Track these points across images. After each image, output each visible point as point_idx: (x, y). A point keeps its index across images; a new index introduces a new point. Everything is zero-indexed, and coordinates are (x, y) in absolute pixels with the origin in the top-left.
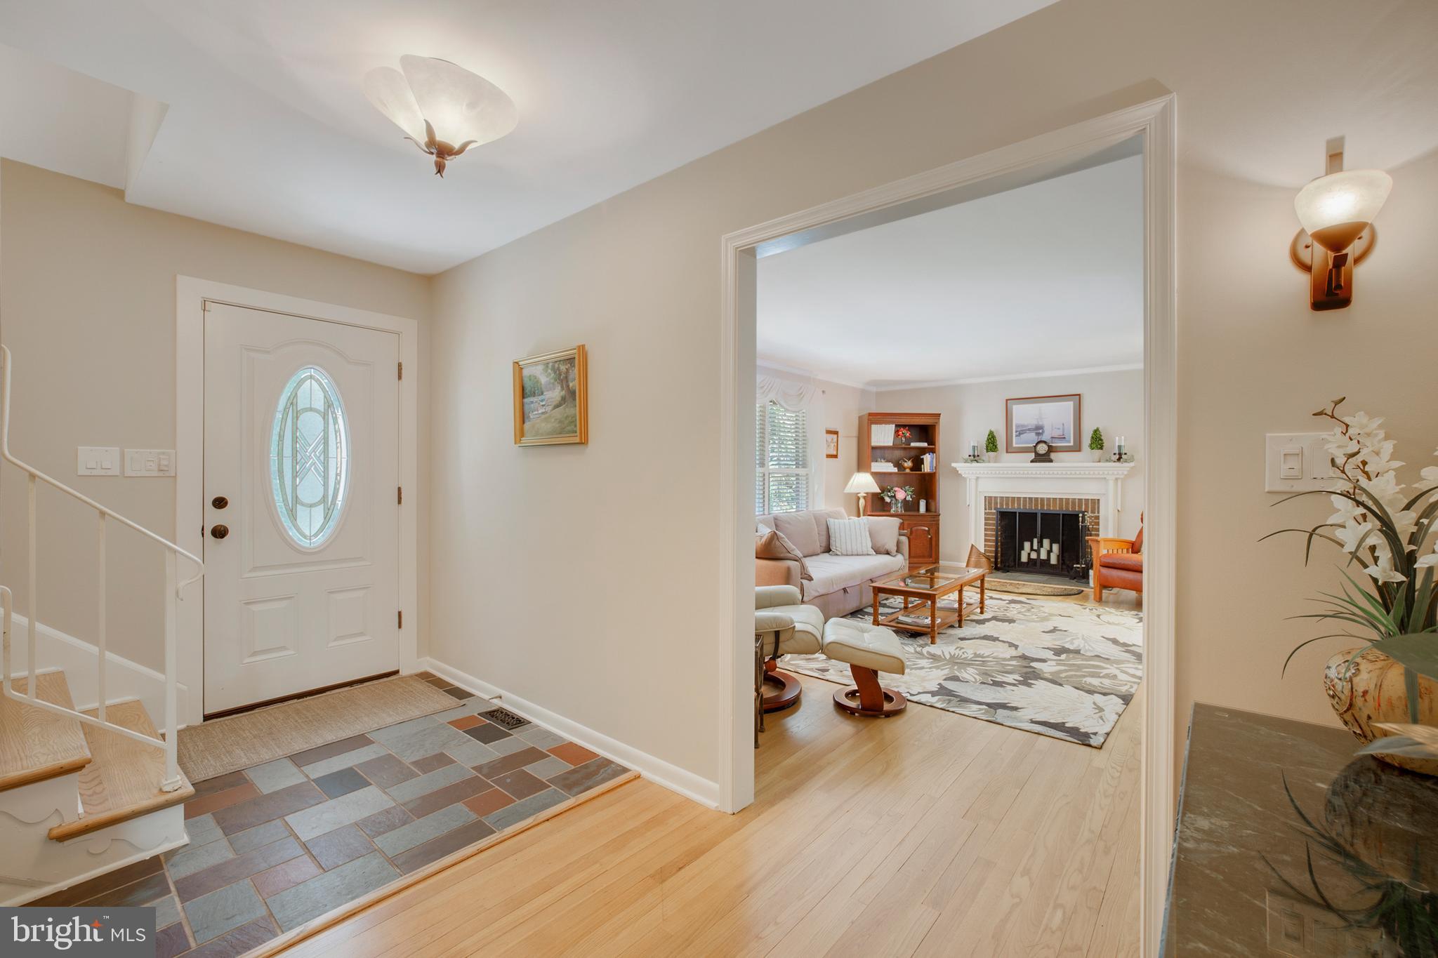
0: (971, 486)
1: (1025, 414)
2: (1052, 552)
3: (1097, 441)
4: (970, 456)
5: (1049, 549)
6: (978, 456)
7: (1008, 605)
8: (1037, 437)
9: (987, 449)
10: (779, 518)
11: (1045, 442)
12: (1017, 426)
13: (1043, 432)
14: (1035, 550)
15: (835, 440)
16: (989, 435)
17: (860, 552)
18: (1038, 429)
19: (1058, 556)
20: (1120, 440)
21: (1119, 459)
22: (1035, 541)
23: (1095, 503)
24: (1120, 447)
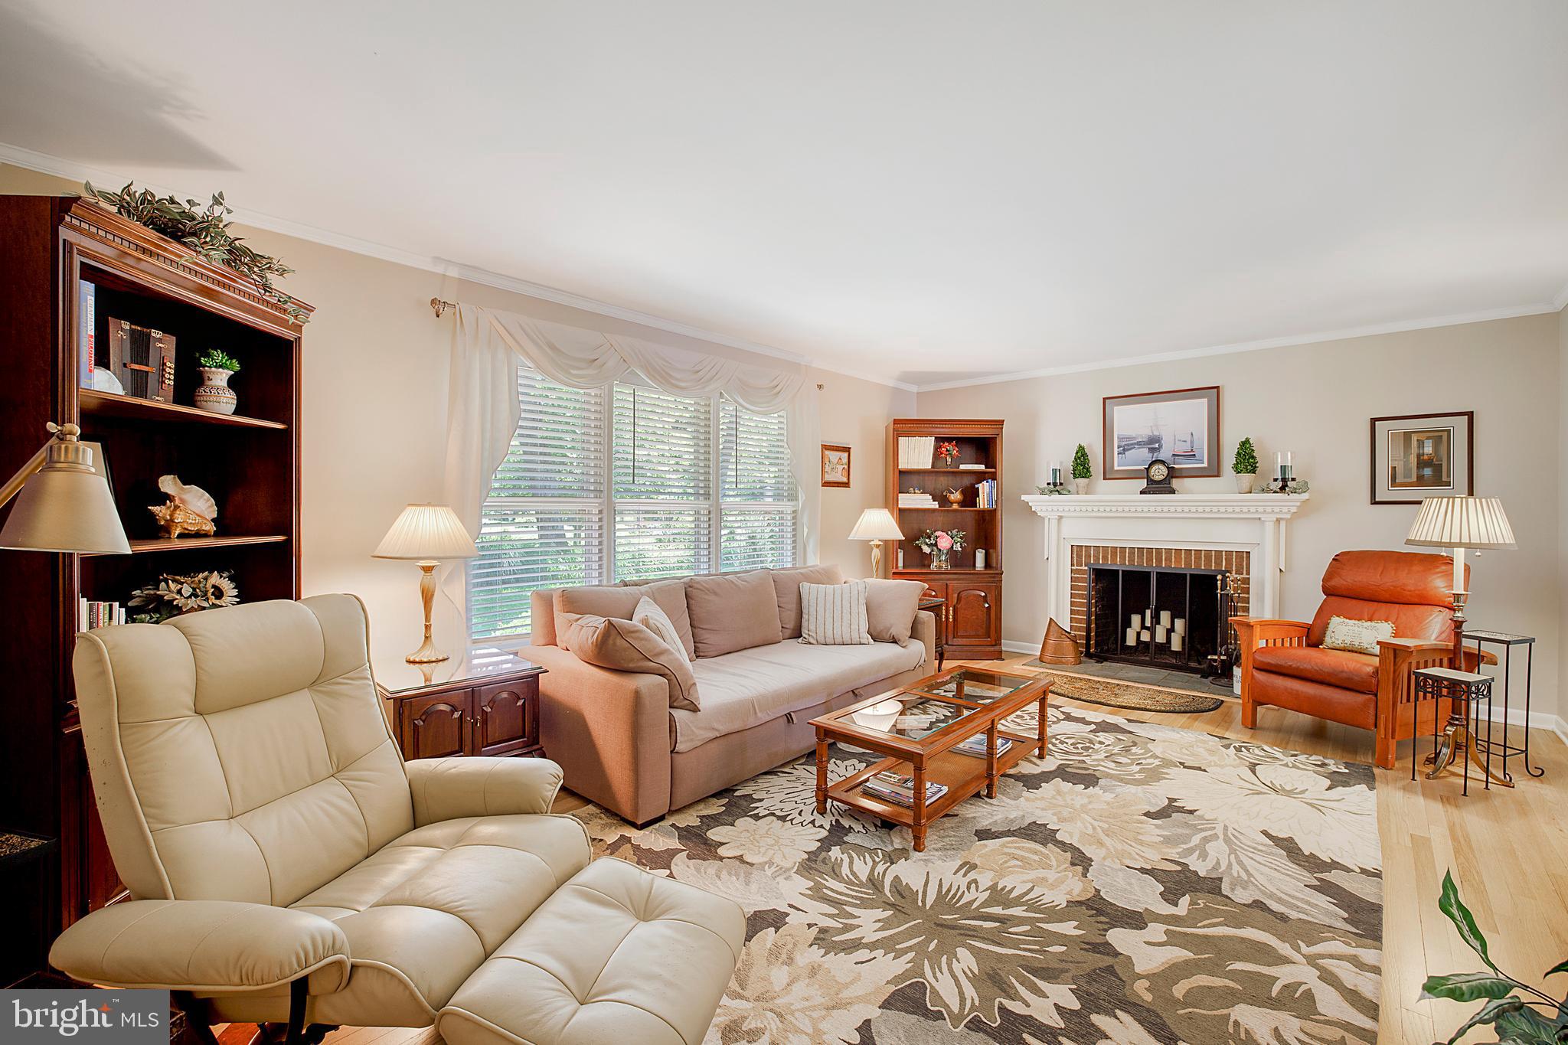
0: (1050, 531)
1: (1130, 421)
2: (1174, 631)
3: (1247, 459)
4: (1049, 484)
5: (1169, 627)
6: (1061, 484)
7: (1091, 736)
8: (1150, 455)
9: (1074, 474)
10: (696, 585)
11: (1163, 462)
12: (1120, 439)
13: (1160, 446)
14: (1147, 628)
15: (845, 460)
16: (1077, 453)
17: (847, 640)
18: (1153, 443)
19: (1183, 638)
20: (1284, 457)
21: (1283, 489)
22: (1148, 613)
23: (1244, 558)
24: (1283, 468)
